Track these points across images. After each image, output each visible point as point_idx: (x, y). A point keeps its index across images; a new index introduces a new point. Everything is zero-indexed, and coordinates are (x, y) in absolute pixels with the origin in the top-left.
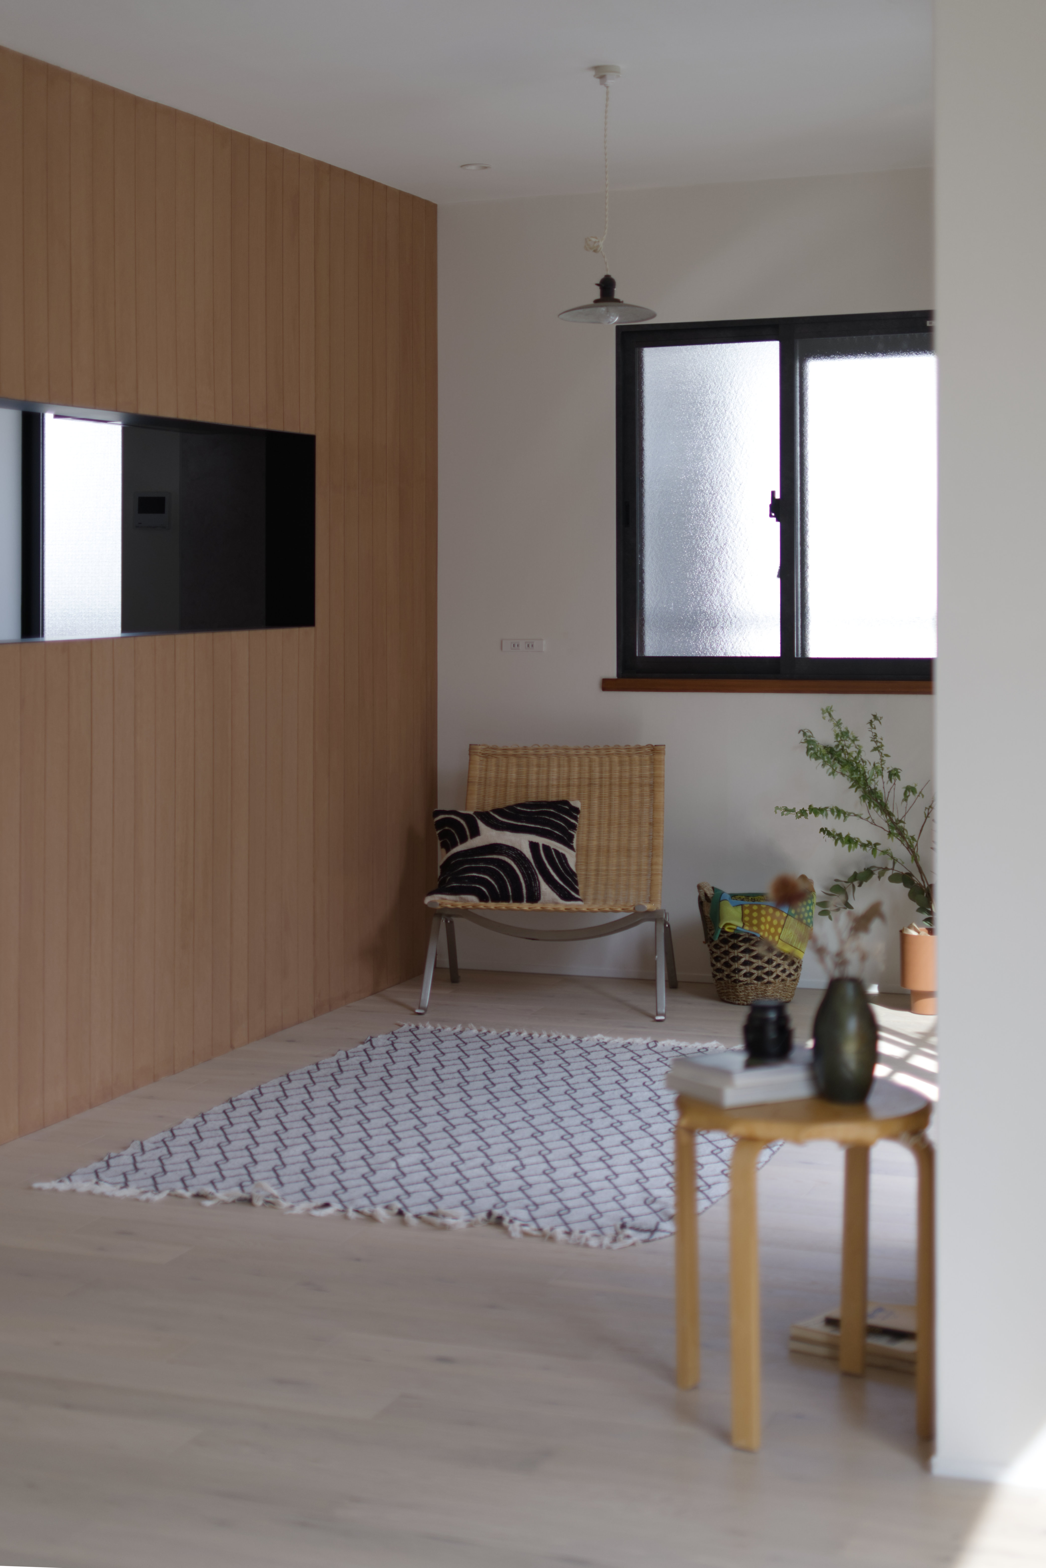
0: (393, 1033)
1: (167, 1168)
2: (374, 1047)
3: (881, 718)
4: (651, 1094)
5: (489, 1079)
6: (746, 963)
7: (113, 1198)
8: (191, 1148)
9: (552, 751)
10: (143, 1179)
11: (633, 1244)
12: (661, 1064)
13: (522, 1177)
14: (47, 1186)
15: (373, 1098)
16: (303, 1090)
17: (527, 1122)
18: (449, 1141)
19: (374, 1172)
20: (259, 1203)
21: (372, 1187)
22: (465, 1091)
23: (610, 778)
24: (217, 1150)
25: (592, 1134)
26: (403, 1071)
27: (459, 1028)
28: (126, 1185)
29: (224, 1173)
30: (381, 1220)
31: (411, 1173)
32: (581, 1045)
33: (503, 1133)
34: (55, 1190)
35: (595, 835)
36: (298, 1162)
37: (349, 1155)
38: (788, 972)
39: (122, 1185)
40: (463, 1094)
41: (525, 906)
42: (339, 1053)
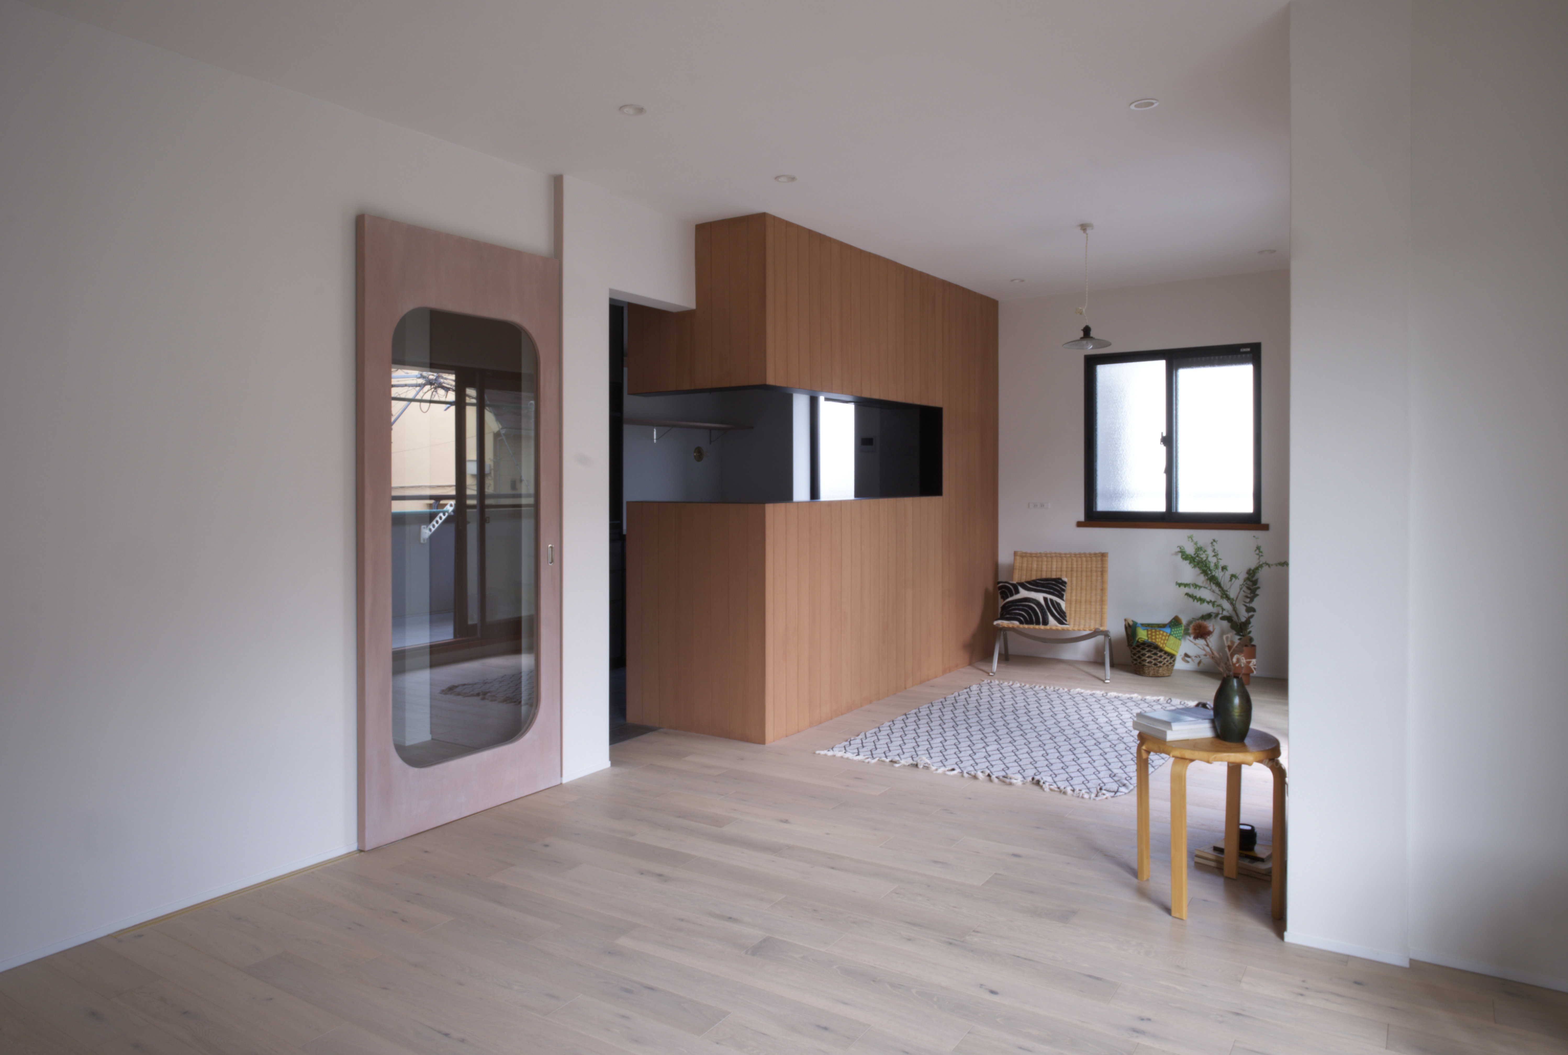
0: (980, 684)
1: (877, 746)
2: (971, 691)
3: (1217, 541)
4: (1107, 720)
5: (1027, 709)
6: (1149, 657)
7: (852, 760)
8: (888, 737)
9: (1054, 555)
10: (866, 751)
11: (1107, 798)
12: (1110, 705)
13: (1047, 760)
14: (822, 752)
15: (972, 716)
16: (939, 711)
17: (1047, 731)
18: (1010, 739)
19: (975, 754)
20: (921, 767)
21: (974, 761)
22: (1016, 714)
23: (1082, 568)
24: (900, 739)
25: (1080, 739)
26: (985, 703)
27: (1011, 683)
28: (858, 754)
29: (904, 750)
30: (980, 778)
31: (993, 755)
32: (1070, 693)
33: (1036, 737)
34: (825, 755)
35: (1074, 594)
36: (938, 747)
37: (962, 744)
38: (1169, 662)
39: (857, 754)
40: (1015, 716)
41: (1042, 627)
42: (955, 693)
